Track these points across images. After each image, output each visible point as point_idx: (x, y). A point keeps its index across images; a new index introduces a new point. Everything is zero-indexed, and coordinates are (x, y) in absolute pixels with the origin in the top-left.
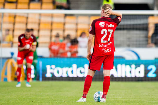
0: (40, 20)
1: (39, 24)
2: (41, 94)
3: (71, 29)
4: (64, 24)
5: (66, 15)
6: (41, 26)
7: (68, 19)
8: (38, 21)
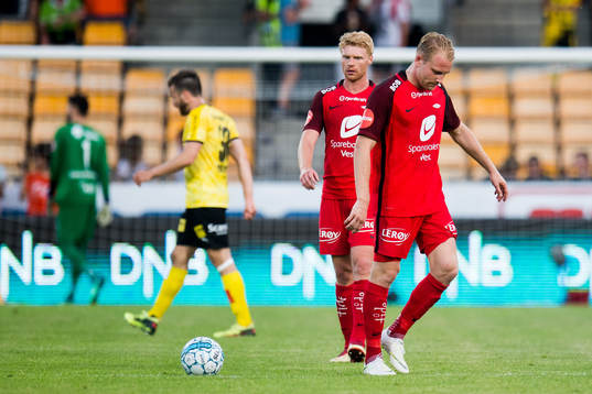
0: (33, 83)
1: (32, 98)
2: (41, 348)
3: (145, 116)
4: (122, 97)
5: (127, 67)
6: (40, 104)
7: (135, 80)
8: (26, 87)
